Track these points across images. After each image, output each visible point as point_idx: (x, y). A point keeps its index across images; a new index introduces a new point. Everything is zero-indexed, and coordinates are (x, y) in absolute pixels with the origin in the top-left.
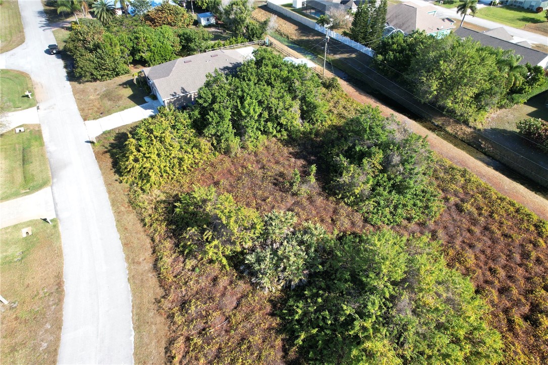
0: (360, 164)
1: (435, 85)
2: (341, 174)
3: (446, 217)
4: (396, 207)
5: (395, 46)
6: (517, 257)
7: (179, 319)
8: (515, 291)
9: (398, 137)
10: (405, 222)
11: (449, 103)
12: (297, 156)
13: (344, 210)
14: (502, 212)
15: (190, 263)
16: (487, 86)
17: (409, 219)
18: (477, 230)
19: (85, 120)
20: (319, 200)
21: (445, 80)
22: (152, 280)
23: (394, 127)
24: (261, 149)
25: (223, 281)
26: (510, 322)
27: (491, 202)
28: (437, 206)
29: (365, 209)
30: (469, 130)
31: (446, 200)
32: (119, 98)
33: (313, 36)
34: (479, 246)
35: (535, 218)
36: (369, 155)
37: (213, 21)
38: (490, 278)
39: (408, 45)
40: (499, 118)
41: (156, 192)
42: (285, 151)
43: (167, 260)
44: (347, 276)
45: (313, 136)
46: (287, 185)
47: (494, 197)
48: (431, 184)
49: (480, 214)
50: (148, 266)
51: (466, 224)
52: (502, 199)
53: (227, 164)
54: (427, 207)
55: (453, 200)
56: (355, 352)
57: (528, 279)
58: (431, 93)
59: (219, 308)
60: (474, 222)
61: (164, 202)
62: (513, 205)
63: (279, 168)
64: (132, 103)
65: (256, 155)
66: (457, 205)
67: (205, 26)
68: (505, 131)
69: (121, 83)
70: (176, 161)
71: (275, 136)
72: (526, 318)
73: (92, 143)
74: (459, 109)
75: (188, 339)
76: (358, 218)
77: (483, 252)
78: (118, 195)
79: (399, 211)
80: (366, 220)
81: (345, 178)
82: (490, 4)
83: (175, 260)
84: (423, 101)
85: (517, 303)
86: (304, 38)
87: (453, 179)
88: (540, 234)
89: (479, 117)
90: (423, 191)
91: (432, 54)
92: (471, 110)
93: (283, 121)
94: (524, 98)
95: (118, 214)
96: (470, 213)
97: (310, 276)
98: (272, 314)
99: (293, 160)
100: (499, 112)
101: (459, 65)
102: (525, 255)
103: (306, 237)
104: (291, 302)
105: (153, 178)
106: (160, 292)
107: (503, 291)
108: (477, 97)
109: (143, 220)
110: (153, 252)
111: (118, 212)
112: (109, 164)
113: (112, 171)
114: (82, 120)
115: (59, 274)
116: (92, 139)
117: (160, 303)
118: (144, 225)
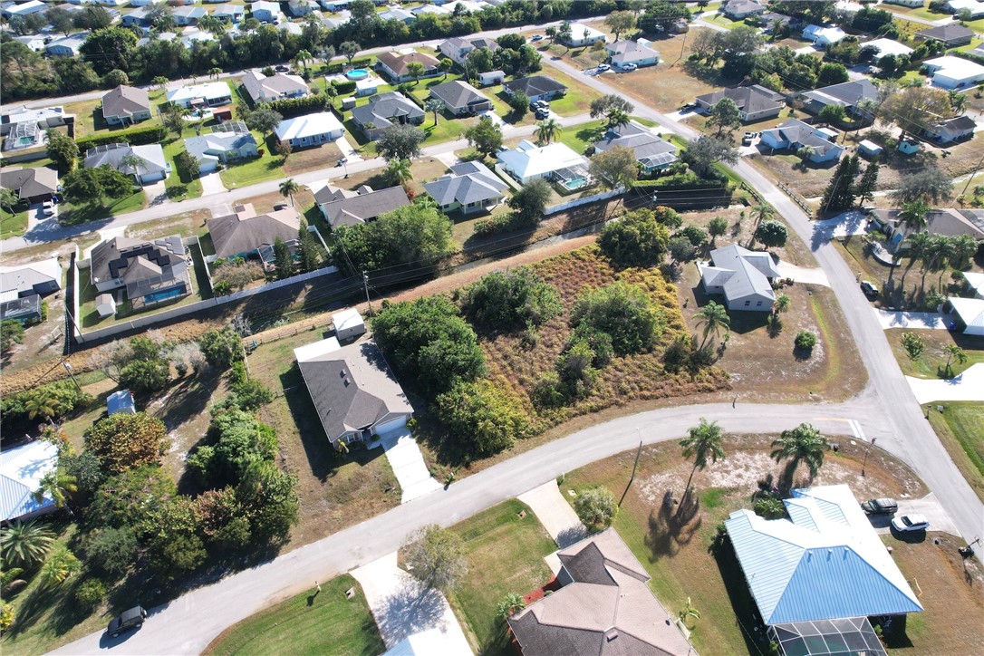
0: (527, 300)
2: (532, 312)
6: (583, 271)
7: (631, 394)
11: (444, 251)
15: (594, 392)
18: (566, 278)
19: (400, 504)
20: (543, 331)
22: (606, 411)
27: (545, 267)
30: (461, 255)
34: (576, 280)
39: (371, 241)
43: (590, 403)
46: (527, 345)
47: (539, 264)
49: (554, 273)
50: (595, 415)
51: (562, 280)
57: (596, 272)
60: (559, 277)
61: (539, 411)
63: (508, 349)
69: (317, 482)
73: (447, 485)
75: (641, 389)
77: (580, 280)
83: (592, 401)
89: (452, 246)
99: (497, 341)
106: (616, 406)
109: (557, 424)
110: (584, 413)
111: (549, 440)
112: (486, 461)
113: (496, 456)
114: (399, 507)
115: (609, 459)
116: (442, 486)
117: (620, 406)
118: (561, 422)
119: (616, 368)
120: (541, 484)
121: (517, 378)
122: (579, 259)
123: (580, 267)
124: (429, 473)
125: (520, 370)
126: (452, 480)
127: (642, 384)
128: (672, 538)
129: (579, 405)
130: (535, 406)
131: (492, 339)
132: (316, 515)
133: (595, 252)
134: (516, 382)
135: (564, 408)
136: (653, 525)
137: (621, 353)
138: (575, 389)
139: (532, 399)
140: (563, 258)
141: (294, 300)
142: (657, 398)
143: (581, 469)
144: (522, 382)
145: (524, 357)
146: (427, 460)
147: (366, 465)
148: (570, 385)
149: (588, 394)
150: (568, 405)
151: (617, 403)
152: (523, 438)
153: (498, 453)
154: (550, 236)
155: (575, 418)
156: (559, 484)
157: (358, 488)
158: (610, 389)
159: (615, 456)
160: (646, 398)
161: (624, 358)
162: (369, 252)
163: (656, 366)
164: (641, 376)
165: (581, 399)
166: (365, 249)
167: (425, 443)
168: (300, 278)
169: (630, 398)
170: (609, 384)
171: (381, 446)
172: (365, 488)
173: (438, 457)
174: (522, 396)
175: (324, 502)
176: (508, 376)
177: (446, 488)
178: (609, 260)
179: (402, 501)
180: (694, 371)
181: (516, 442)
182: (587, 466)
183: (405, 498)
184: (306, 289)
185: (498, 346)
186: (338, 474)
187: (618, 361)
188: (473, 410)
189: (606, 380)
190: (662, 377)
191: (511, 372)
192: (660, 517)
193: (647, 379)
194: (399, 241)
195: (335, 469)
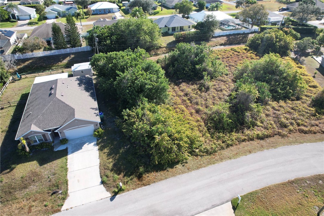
0: (204, 62)
7: (291, 127)
18: (228, 59)
19: (59, 211)
22: (271, 139)
30: (165, 48)
33: (25, 62)
34: (236, 60)
50: (262, 142)
51: (225, 60)
60: (224, 58)
61: (212, 134)
63: (189, 90)
73: (116, 194)
78: (202, 162)
102: (239, 55)
109: (228, 146)
110: (252, 140)
111: (221, 160)
112: (159, 174)
113: (170, 170)
114: (58, 213)
115: (284, 185)
116: (109, 195)
117: (283, 136)
118: (231, 145)
119: (273, 108)
120: (214, 206)
121: (194, 108)
122: (236, 51)
123: (237, 55)
124: (100, 180)
125: (197, 104)
126: (121, 190)
127: (299, 121)
129: (247, 132)
130: (208, 129)
131: (178, 84)
133: (246, 49)
134: (193, 111)
135: (234, 134)
137: (276, 99)
138: (243, 119)
139: (206, 124)
140: (226, 51)
141: (61, 62)
142: (315, 133)
143: (256, 192)
144: (198, 111)
145: (200, 96)
146: (103, 167)
147: (45, 166)
148: (238, 116)
149: (254, 125)
150: (237, 131)
151: (279, 134)
152: (197, 155)
153: (172, 167)
154: (216, 46)
155: (244, 143)
156: (234, 208)
157: (25, 188)
158: (273, 122)
159: (291, 182)
161: (278, 102)
162: (108, 36)
163: (307, 109)
164: (296, 115)
165: (249, 128)
166: (107, 34)
167: (106, 150)
168: (68, 50)
169: (290, 130)
170: (271, 118)
171: (67, 149)
172: (33, 188)
173: (114, 165)
174: (198, 121)
176: (187, 107)
177: (112, 199)
178: (255, 53)
179: (64, 208)
181: (190, 158)
182: (263, 190)
183: (67, 204)
184: (70, 57)
185: (181, 88)
186: (15, 170)
187: (274, 104)
188: (153, 124)
189: (267, 115)
191: (190, 104)
193: (302, 118)
194: (127, 31)
195: (13, 166)
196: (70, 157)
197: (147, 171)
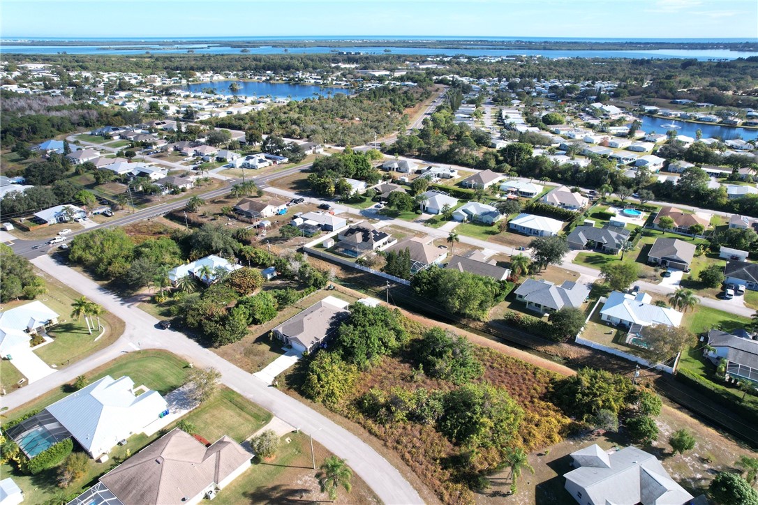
0: (442, 357)
1: (457, 303)
2: (434, 365)
3: (488, 373)
4: (465, 374)
5: (425, 280)
6: (521, 381)
7: (400, 447)
8: (524, 394)
9: (455, 340)
10: (472, 380)
11: (467, 311)
12: (402, 362)
13: (443, 383)
14: (510, 363)
15: (387, 426)
16: (483, 298)
17: (473, 378)
18: (502, 374)
19: (252, 373)
20: (428, 381)
21: (462, 299)
22: (375, 439)
23: (450, 336)
24: (382, 363)
25: (409, 427)
26: (525, 405)
27: (505, 361)
28: (482, 369)
29: (451, 379)
30: (482, 324)
31: (485, 365)
32: (263, 353)
33: (357, 273)
34: (506, 381)
35: (524, 362)
36: (445, 352)
37: (275, 274)
38: (514, 392)
39: (432, 278)
40: (495, 313)
41: (342, 401)
42: (396, 361)
43: (375, 428)
44: (462, 404)
45: (404, 349)
46: (409, 378)
47: (505, 357)
48: (475, 359)
49: (502, 367)
50: (367, 434)
51: (497, 373)
52: (508, 358)
53: (370, 377)
54: (478, 370)
55: (488, 364)
56: (478, 426)
57: (527, 388)
58: (456, 307)
59: (414, 437)
60: (500, 371)
61: (351, 404)
62: (514, 359)
63: (398, 372)
64: (276, 354)
65: (381, 367)
66: (490, 366)
67: (271, 280)
68: (499, 320)
69: (253, 341)
70: (343, 382)
71: (384, 354)
72: (530, 402)
73: (273, 386)
74: (473, 313)
75: (409, 452)
76: (450, 384)
77: (508, 383)
78: (320, 409)
79: (467, 375)
80: (454, 384)
81: (437, 367)
82: (462, 221)
83: (379, 427)
84: (452, 312)
85: (526, 398)
86: (350, 276)
87: (484, 354)
88: (527, 369)
89: (485, 316)
90: (473, 363)
91: (450, 285)
92: (480, 313)
93: (390, 344)
94: (502, 299)
95: (329, 417)
96: (497, 368)
97: (445, 411)
98: (437, 432)
99: (402, 365)
100: (493, 309)
101: (467, 290)
102: (524, 379)
103: (437, 396)
104: (443, 424)
105: (338, 393)
106: (382, 442)
107: (519, 395)
108: (481, 305)
109: (346, 417)
110: (365, 428)
112: (299, 395)
113: (304, 398)
114: (250, 374)
115: (328, 451)
116: (271, 384)
117: (385, 445)
118: (349, 418)
119: (421, 430)
120: (289, 424)
122: (535, 374)
124: (277, 376)
126: (276, 386)
128: (267, 501)
129: (370, 422)
130: (354, 400)
132: (234, 350)
133: (553, 380)
135: (361, 415)
136: (274, 488)
137: (440, 428)
139: (359, 397)
140: (525, 366)
141: (380, 287)
142: (408, 465)
143: (311, 439)
144: (372, 387)
145: (395, 381)
146: (285, 372)
147: (271, 352)
149: (382, 423)
150: (365, 416)
151: (385, 441)
152: (325, 405)
153: (306, 398)
155: (357, 425)
156: (293, 432)
157: (256, 356)
160: (403, 457)
163: (440, 453)
164: (423, 447)
165: (375, 421)
167: (297, 366)
168: (395, 279)
169: (397, 449)
170: (402, 431)
171: (286, 352)
172: (257, 358)
173: (290, 375)
174: (359, 391)
175: (243, 349)
176: (373, 380)
177: (269, 386)
179: (254, 374)
180: (456, 480)
181: (319, 403)
182: (315, 441)
183: (257, 374)
184: (391, 285)
185: (398, 367)
186: (260, 345)
187: (429, 429)
190: (432, 461)
191: (377, 380)
192: (283, 490)
195: (262, 343)
196: (283, 356)
197: (295, 390)
